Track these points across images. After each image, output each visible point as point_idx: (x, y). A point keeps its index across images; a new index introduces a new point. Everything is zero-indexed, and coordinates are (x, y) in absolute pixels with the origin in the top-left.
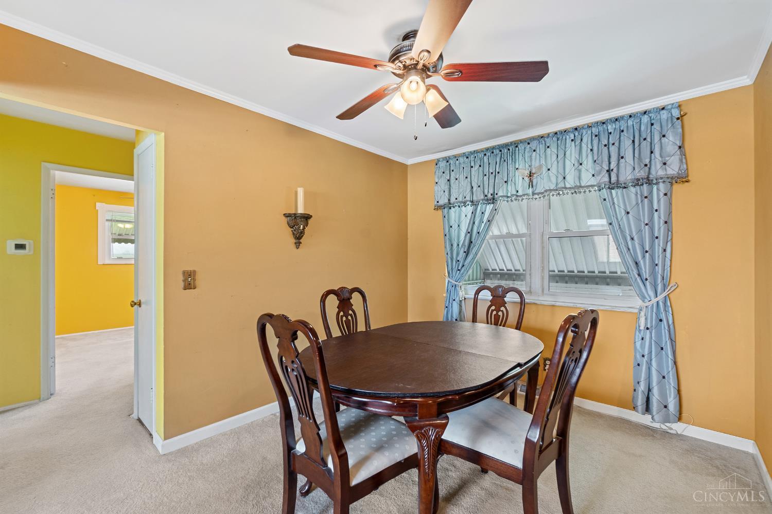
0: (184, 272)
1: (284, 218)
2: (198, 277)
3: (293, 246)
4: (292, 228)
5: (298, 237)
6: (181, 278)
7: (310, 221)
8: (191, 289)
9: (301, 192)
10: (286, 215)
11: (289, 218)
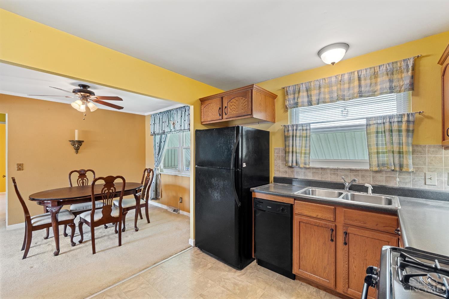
0: (17, 164)
1: (69, 142)
2: (24, 166)
3: (75, 154)
4: (73, 146)
5: (77, 150)
6: (16, 166)
7: (83, 144)
8: (21, 170)
9: (76, 131)
10: (71, 141)
11: (71, 142)
